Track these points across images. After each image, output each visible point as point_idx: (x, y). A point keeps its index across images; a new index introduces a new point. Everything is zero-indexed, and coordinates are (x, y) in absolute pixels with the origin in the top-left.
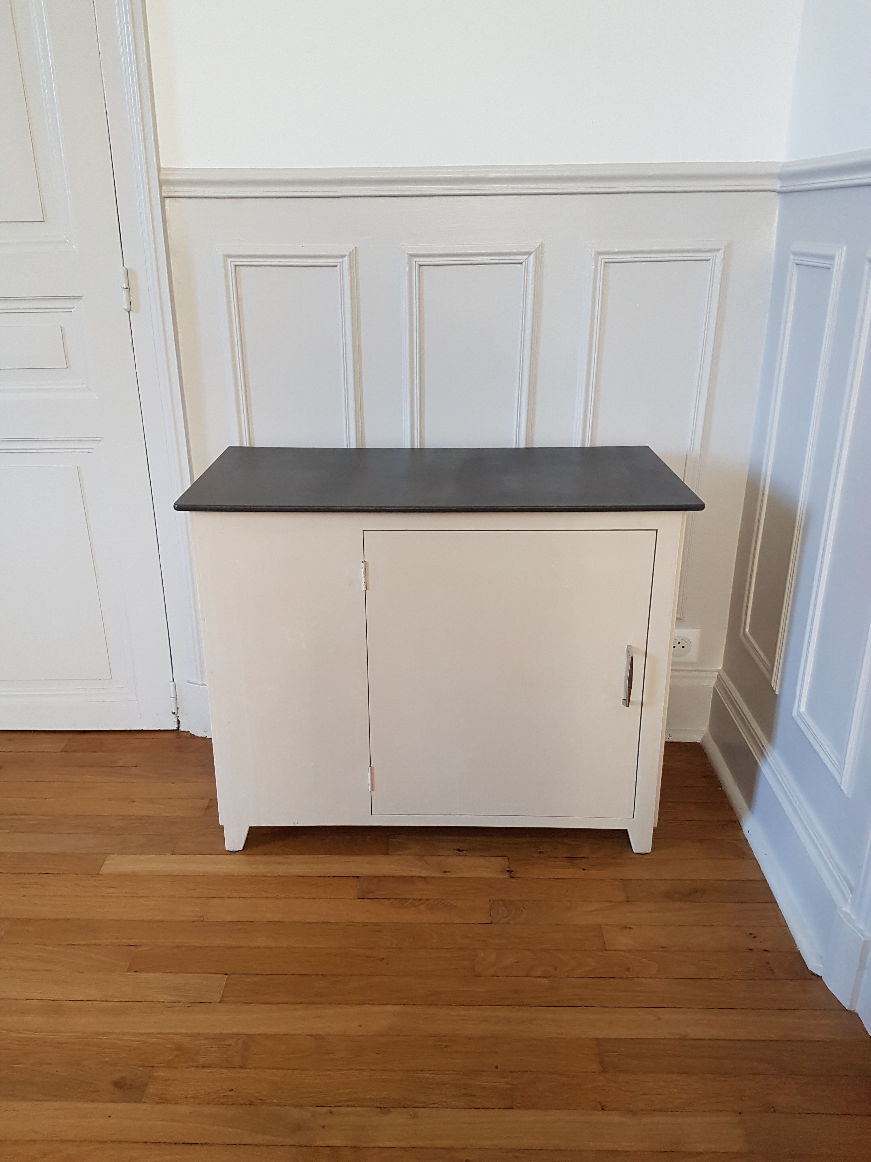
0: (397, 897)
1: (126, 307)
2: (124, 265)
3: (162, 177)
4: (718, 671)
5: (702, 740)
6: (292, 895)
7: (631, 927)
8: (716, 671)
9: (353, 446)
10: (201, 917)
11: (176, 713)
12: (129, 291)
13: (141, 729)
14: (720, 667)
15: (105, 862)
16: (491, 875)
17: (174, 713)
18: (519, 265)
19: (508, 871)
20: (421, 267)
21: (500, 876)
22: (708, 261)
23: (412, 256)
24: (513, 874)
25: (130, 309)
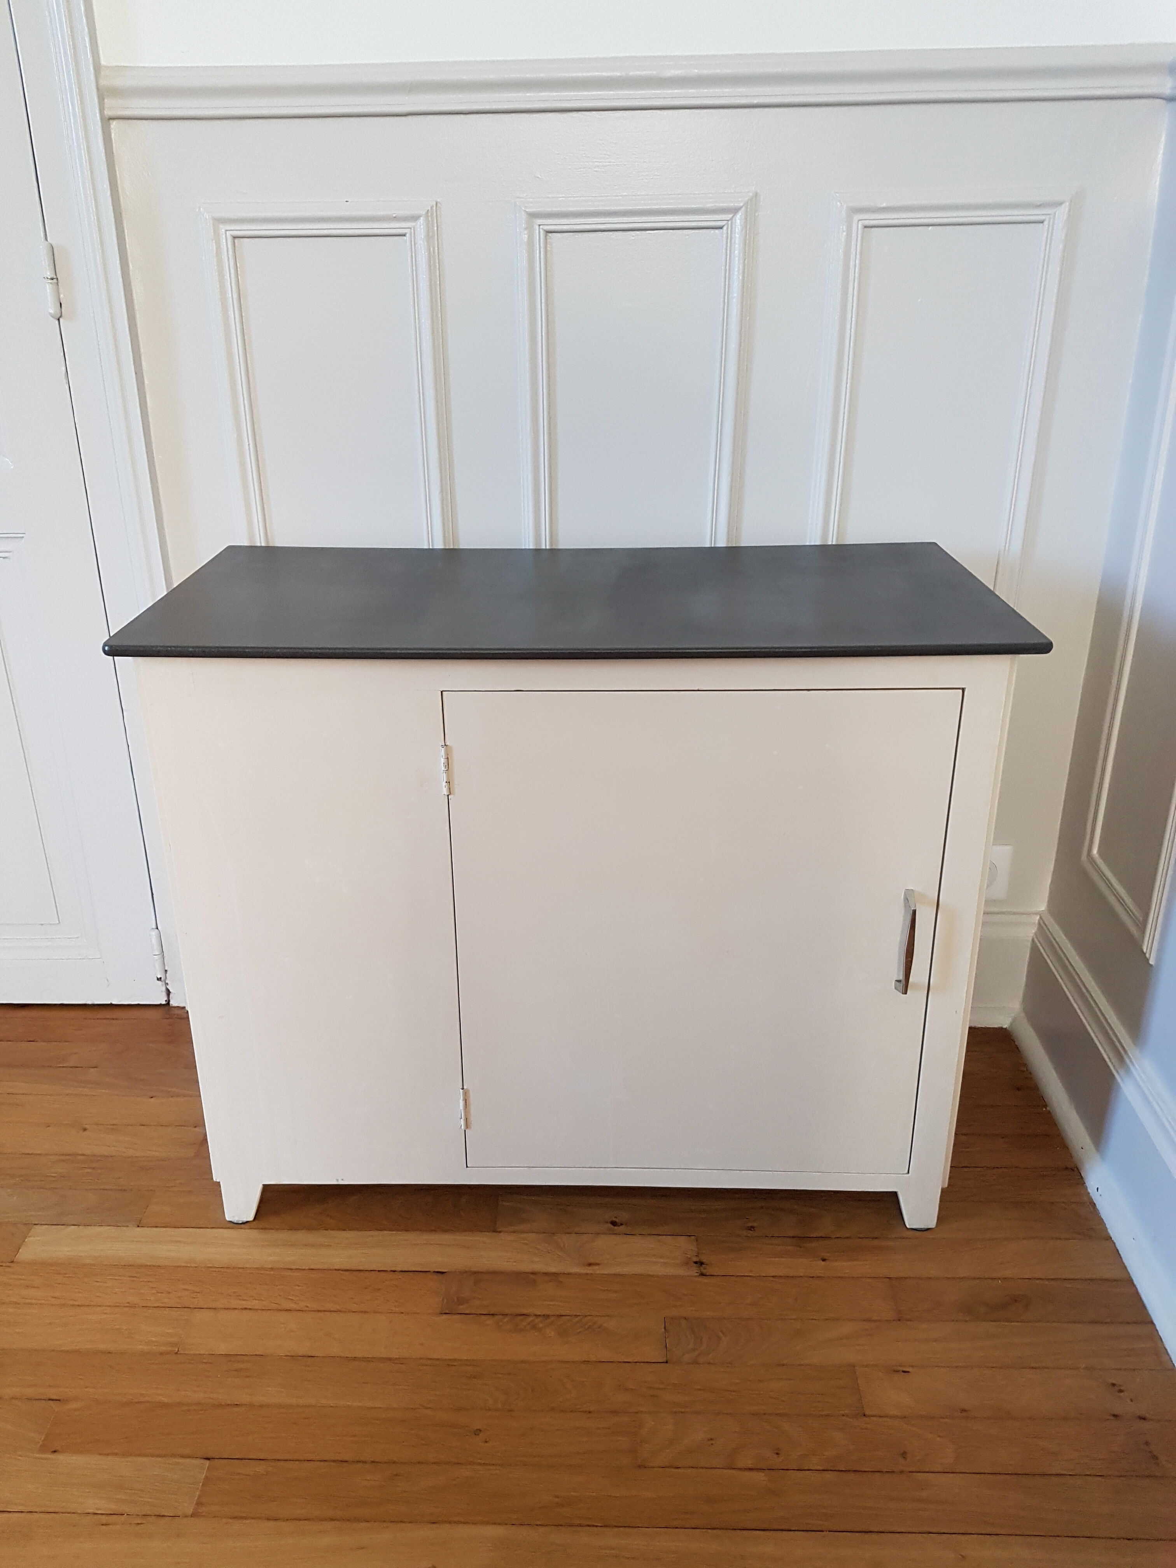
0: (507, 1311)
1: (52, 311)
2: (46, 239)
3: (103, 82)
4: (1040, 914)
5: (1011, 1024)
6: (330, 1306)
7: (905, 1369)
8: (1036, 914)
9: (439, 545)
10: (175, 1345)
11: (162, 979)
12: (57, 283)
13: (109, 1003)
14: (1043, 907)
15: (26, 1240)
16: (667, 1271)
17: (159, 979)
18: (717, 231)
19: (696, 1263)
20: (550, 235)
21: (681, 1272)
22: (1041, 225)
23: (533, 216)
24: (705, 1269)
25: (59, 315)
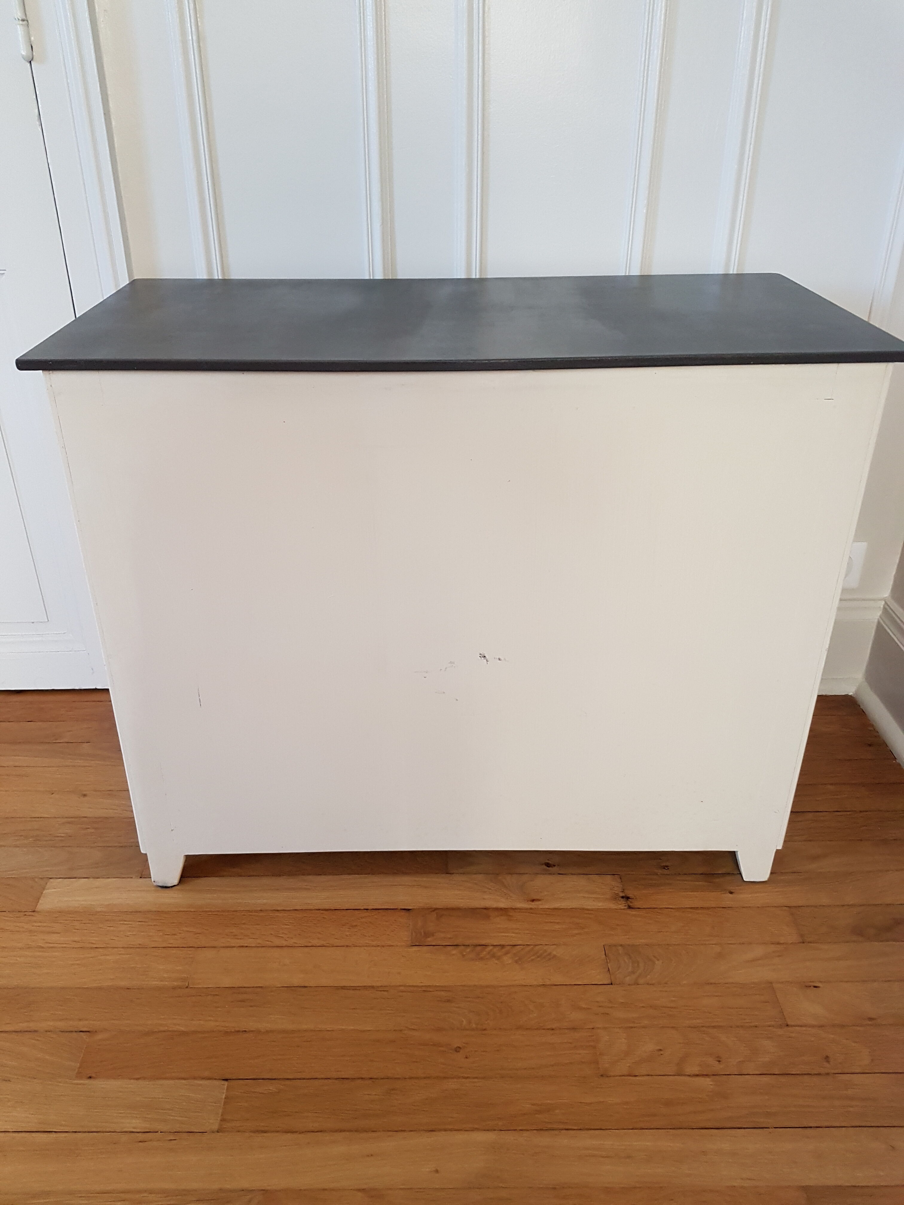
0: (467, 942)
1: (23, 53)
4: (884, 599)
5: (855, 692)
6: (315, 942)
7: (816, 985)
8: (881, 600)
12: (28, 25)
13: (94, 687)
14: (886, 593)
15: (44, 892)
16: (600, 905)
19: (623, 897)
21: (612, 905)
24: (631, 902)
25: (31, 58)
